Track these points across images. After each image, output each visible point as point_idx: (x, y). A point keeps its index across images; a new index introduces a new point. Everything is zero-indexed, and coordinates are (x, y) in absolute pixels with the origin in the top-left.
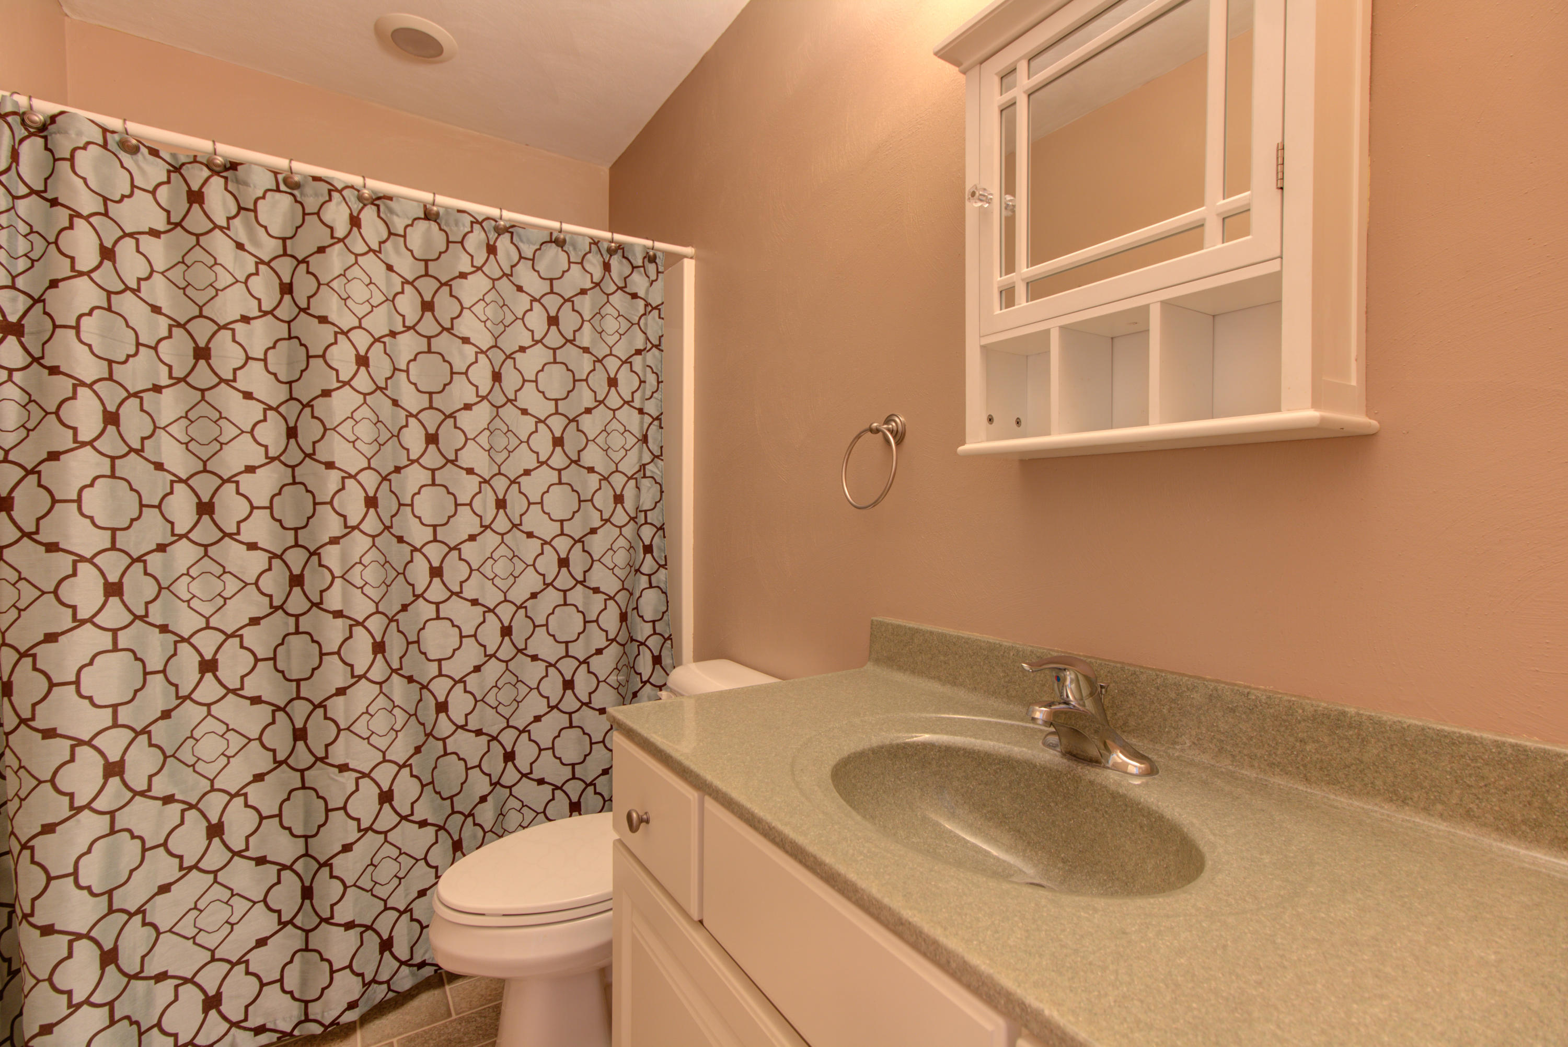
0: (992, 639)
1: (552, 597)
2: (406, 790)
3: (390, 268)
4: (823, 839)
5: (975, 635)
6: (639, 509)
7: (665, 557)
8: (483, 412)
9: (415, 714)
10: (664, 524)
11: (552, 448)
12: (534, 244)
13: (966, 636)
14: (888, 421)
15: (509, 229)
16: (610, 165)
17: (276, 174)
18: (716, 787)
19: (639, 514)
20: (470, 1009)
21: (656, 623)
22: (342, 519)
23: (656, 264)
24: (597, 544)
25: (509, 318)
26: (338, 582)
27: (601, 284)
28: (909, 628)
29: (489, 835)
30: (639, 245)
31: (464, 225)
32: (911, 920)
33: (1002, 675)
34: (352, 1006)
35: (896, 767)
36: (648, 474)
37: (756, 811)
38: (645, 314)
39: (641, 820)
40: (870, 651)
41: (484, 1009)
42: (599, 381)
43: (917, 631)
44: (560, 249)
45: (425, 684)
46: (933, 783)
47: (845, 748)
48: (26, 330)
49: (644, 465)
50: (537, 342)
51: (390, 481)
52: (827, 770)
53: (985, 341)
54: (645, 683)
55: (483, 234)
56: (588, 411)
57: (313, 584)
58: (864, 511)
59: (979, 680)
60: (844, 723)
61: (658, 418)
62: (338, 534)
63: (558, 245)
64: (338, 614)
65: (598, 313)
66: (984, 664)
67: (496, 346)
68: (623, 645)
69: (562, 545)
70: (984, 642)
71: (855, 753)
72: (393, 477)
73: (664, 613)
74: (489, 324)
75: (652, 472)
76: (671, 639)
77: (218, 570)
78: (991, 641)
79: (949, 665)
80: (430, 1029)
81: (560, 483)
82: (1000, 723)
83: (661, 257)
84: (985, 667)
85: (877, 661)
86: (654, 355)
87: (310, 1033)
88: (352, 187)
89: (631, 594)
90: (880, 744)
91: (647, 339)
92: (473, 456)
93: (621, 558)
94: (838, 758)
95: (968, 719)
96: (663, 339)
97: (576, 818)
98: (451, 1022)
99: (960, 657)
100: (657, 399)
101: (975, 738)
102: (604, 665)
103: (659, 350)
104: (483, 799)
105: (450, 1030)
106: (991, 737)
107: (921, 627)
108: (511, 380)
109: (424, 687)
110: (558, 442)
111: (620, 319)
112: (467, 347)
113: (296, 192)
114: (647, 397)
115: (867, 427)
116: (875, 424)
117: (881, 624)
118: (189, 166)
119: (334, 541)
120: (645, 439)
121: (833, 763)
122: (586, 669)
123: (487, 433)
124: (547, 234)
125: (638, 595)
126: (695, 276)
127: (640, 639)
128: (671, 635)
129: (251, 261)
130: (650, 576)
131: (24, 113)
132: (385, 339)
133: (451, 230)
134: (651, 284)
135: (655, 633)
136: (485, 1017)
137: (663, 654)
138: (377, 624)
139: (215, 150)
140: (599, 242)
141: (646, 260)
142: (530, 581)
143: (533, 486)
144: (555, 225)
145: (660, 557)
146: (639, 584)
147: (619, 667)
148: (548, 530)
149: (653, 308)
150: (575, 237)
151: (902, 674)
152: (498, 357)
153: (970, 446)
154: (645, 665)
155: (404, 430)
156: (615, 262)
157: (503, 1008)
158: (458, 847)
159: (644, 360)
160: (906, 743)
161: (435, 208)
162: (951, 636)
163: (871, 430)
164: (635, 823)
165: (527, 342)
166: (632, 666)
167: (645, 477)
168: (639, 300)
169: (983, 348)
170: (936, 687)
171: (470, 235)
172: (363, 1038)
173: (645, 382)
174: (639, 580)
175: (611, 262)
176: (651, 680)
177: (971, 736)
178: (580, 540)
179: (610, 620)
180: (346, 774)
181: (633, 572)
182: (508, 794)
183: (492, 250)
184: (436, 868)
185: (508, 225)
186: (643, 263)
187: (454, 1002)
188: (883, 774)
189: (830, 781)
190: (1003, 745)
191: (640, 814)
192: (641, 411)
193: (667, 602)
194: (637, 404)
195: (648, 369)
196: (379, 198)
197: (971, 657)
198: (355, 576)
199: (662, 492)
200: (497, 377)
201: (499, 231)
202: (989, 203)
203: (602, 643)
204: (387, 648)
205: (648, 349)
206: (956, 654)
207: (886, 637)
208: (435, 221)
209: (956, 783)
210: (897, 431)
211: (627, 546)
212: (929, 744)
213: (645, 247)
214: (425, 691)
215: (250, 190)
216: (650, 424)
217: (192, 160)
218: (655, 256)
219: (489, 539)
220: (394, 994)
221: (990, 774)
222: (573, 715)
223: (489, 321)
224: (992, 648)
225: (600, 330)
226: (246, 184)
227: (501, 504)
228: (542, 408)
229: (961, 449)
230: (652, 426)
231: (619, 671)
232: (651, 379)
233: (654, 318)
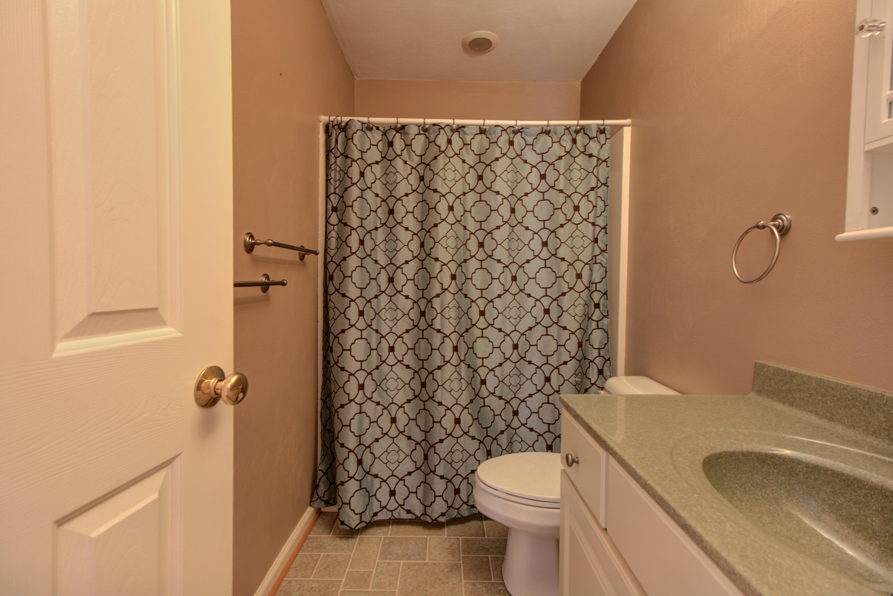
0: (873, 389)
1: (539, 330)
2: (466, 420)
3: (464, 161)
4: (683, 500)
5: (857, 384)
6: (592, 282)
7: (608, 311)
8: (506, 229)
9: (471, 384)
10: (607, 291)
11: (541, 248)
12: (533, 136)
13: (845, 384)
14: (774, 219)
15: (519, 131)
16: (581, 80)
17: (419, 126)
18: (615, 451)
19: (591, 285)
20: (494, 536)
21: (601, 350)
22: (441, 285)
23: (605, 134)
24: (566, 302)
25: (520, 178)
26: (439, 315)
27: (570, 152)
28: (789, 372)
29: (504, 451)
30: (594, 124)
31: (498, 133)
32: (742, 573)
33: (883, 419)
34: (443, 515)
35: (764, 470)
36: (598, 261)
37: (638, 471)
38: (597, 166)
39: (574, 461)
40: (753, 385)
41: (500, 539)
42: (568, 209)
43: (797, 374)
44: (547, 136)
45: (476, 369)
46: (800, 489)
47: (718, 447)
48: (338, 209)
49: (595, 256)
50: (534, 190)
51: (461, 266)
52: (700, 459)
53: (868, 148)
54: (593, 384)
55: (507, 136)
56: (562, 226)
57: (429, 315)
58: (751, 285)
59: (858, 420)
60: (721, 430)
61: (604, 228)
62: (439, 293)
63: (546, 134)
64: (439, 331)
65: (569, 169)
66: (863, 408)
67: (512, 194)
68: (580, 361)
69: (546, 302)
70: (864, 390)
71: (726, 452)
72: (463, 264)
73: (606, 344)
74: (509, 183)
75: (601, 260)
76: (610, 360)
77: (395, 307)
78: (872, 391)
79: (827, 404)
80: (476, 539)
81: (546, 267)
82: (876, 458)
83: (609, 129)
84: (864, 411)
85: (759, 392)
86: (603, 190)
87: (427, 520)
88: (448, 125)
89: (585, 332)
90: (750, 450)
91: (598, 180)
92: (501, 253)
93: (579, 310)
94: (711, 452)
95: (842, 449)
96: (609, 179)
97: (549, 454)
98: (485, 539)
99: (838, 399)
100: (604, 216)
101: (845, 464)
102: (568, 370)
103: (606, 186)
104: (502, 432)
105: (484, 543)
106: (863, 467)
107: (800, 372)
108: (520, 211)
109: (475, 371)
110: (545, 244)
111: (582, 170)
112: (499, 196)
113: (426, 133)
114: (598, 215)
115: (755, 224)
116: (762, 222)
117: (763, 366)
118: (389, 131)
119: (438, 296)
120: (596, 241)
121: (706, 455)
122: (557, 372)
123: (507, 240)
124: (540, 129)
125: (590, 333)
126: (632, 137)
127: (590, 358)
128: (609, 358)
129: (409, 167)
130: (597, 321)
131: (339, 124)
132: (461, 197)
133: (492, 137)
134: (601, 147)
135: (600, 356)
136: (500, 543)
137: (604, 369)
138: (454, 337)
139: (397, 121)
140: (570, 127)
141: (598, 133)
142: (529, 321)
143: (531, 268)
144: (545, 123)
145: (604, 311)
146: (591, 326)
147: (577, 373)
148: (538, 293)
149: (603, 161)
150: (556, 127)
151: (781, 405)
152: (513, 199)
153: (849, 234)
154: (593, 374)
155: (469, 241)
156: (579, 138)
157: (508, 541)
158: (489, 454)
159: (596, 193)
160: (774, 454)
161: (484, 127)
162: (829, 382)
163: (758, 227)
164: (571, 461)
165: (529, 190)
166: (585, 373)
167: (596, 263)
168: (593, 158)
169: (867, 153)
170: (814, 419)
171: (501, 137)
172: (448, 531)
173: (596, 206)
174: (591, 324)
175: (577, 138)
176: (596, 383)
177: (841, 462)
178: (556, 300)
179: (572, 345)
180: (441, 406)
181: (587, 319)
182: (514, 433)
183: (511, 143)
184: (479, 461)
185: (520, 128)
186: (597, 135)
187: (486, 530)
188: (751, 472)
189: (701, 466)
190: (876, 476)
191: (574, 457)
192: (593, 224)
193: (608, 338)
194: (591, 220)
195: (599, 199)
196: (459, 128)
197: (850, 400)
198: (446, 313)
199: (606, 272)
200: (513, 211)
201: (515, 132)
202: (880, 30)
203: (567, 358)
204: (459, 349)
205: (599, 186)
206: (834, 396)
207: (767, 376)
208: (484, 134)
209: (823, 495)
210: (784, 226)
211: (583, 304)
212: (796, 459)
213: (598, 125)
214: (475, 373)
215: (409, 136)
216: (600, 231)
217: (389, 128)
218: (604, 129)
219: (508, 297)
220: (460, 516)
221: (859, 495)
222: (550, 397)
223: (509, 182)
224: (872, 396)
225: (569, 179)
226: (408, 134)
227: (514, 278)
228: (535, 225)
229: (840, 237)
230: (601, 233)
231: (577, 375)
232: (601, 204)
233: (603, 167)
